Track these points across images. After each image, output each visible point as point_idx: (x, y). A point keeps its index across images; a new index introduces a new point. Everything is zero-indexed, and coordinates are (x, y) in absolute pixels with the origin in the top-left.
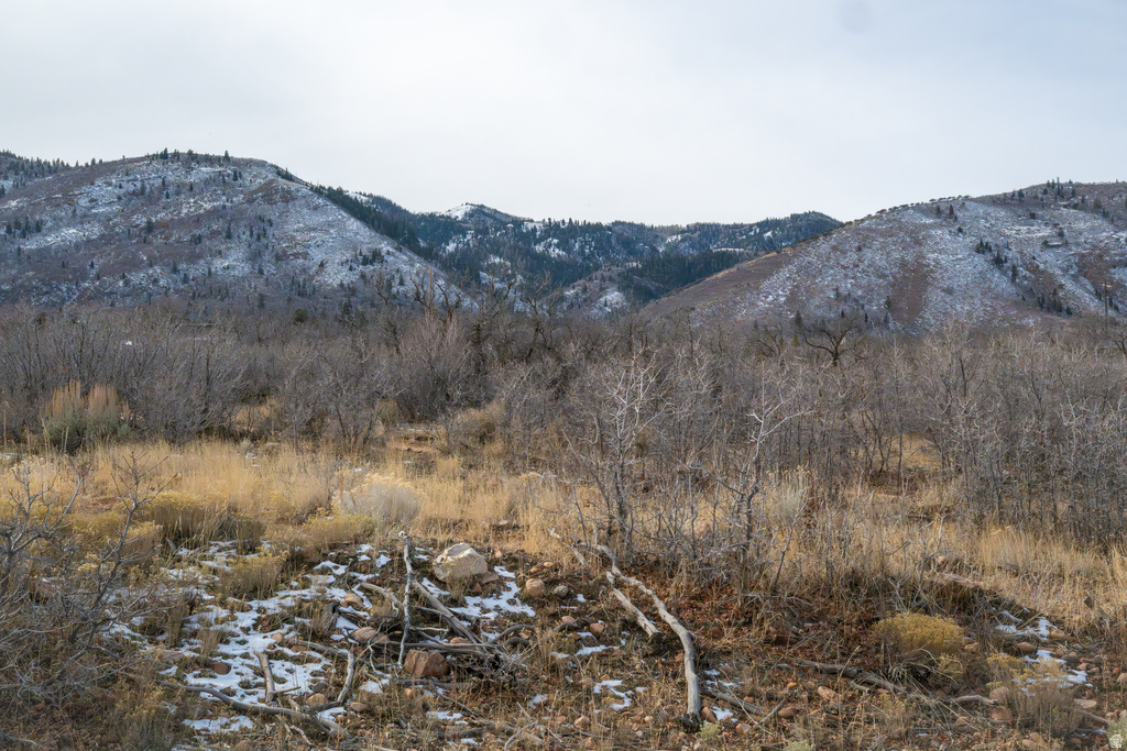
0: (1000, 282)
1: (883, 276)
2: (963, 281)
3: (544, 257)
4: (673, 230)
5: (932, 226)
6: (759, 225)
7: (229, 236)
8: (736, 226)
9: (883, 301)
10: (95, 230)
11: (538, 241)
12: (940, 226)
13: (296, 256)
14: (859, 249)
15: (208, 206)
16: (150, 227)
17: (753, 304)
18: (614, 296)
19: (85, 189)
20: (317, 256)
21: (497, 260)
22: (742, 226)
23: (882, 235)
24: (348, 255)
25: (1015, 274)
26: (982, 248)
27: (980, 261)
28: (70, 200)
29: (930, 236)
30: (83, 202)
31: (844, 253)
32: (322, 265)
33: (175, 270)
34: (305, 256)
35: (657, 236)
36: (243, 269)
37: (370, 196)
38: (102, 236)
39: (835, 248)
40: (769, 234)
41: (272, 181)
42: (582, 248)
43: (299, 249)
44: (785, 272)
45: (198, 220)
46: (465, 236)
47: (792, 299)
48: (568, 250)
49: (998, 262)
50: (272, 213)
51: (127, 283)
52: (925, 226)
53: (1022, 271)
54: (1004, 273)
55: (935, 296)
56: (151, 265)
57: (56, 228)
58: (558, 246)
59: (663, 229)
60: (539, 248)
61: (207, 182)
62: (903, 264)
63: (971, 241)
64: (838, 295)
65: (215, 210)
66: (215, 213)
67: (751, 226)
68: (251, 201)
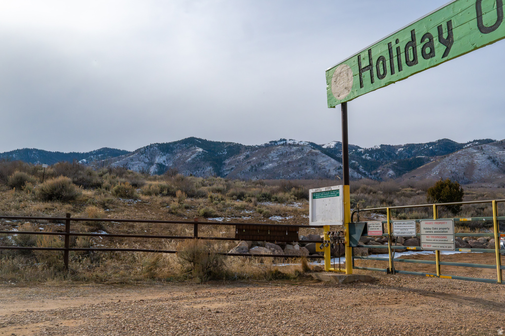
0: (494, 166)
1: (463, 166)
2: (484, 167)
3: (366, 160)
4: (400, 147)
5: (476, 152)
6: (427, 144)
7: (307, 165)
8: (420, 144)
9: (463, 173)
10: (276, 164)
11: (363, 155)
12: (478, 152)
13: (323, 168)
14: (457, 160)
15: (299, 157)
16: (288, 163)
17: (430, 175)
18: (391, 172)
19: (270, 154)
20: (328, 168)
21: (354, 162)
22: (422, 144)
23: (463, 155)
24: (334, 168)
25: (498, 164)
26: (489, 158)
27: (489, 162)
28: (267, 157)
29: (476, 156)
30: (270, 158)
31: (453, 161)
32: (329, 170)
33: (299, 173)
34: (325, 168)
35: (395, 149)
36: (312, 172)
37: (309, 142)
38: (278, 166)
39: (450, 160)
40: (431, 147)
41: (311, 150)
42: (376, 156)
43: (323, 167)
44: (438, 166)
45: (298, 161)
46: (341, 154)
47: (440, 173)
48: (372, 157)
49: (494, 161)
50: (314, 158)
51: (290, 176)
52: (474, 153)
53: (500, 163)
54: (495, 164)
55: (476, 171)
56: (293, 172)
57: (267, 164)
58: (369, 156)
59: (396, 146)
60: (364, 157)
61: (296, 151)
62: (468, 163)
63: (486, 156)
64: (451, 172)
65: (301, 158)
66: (301, 159)
67: (425, 144)
68: (308, 156)
